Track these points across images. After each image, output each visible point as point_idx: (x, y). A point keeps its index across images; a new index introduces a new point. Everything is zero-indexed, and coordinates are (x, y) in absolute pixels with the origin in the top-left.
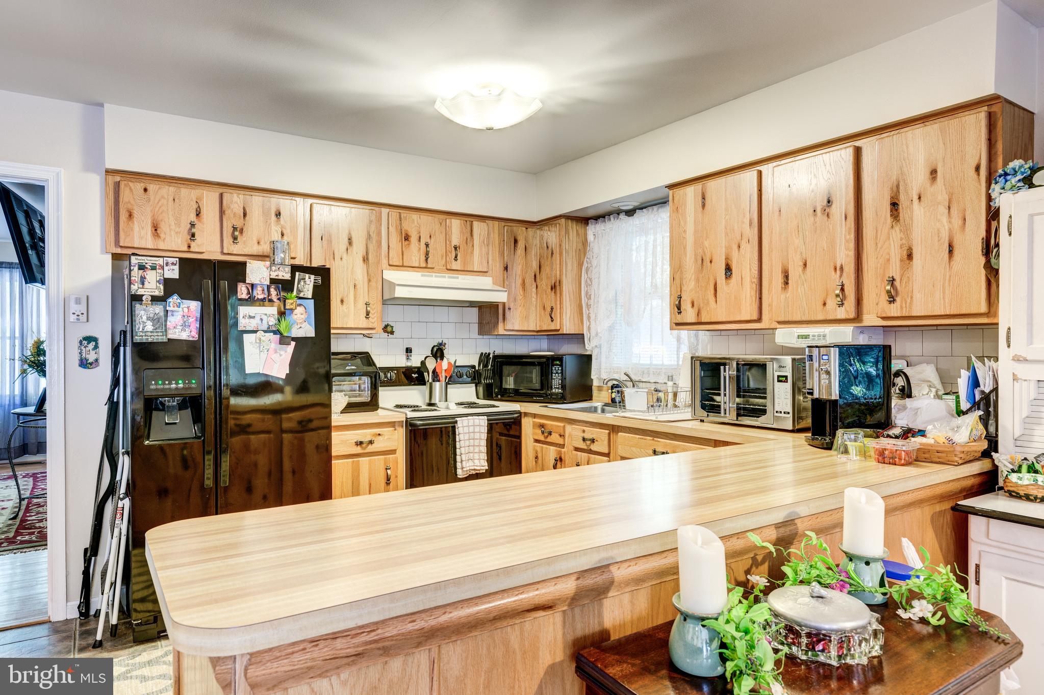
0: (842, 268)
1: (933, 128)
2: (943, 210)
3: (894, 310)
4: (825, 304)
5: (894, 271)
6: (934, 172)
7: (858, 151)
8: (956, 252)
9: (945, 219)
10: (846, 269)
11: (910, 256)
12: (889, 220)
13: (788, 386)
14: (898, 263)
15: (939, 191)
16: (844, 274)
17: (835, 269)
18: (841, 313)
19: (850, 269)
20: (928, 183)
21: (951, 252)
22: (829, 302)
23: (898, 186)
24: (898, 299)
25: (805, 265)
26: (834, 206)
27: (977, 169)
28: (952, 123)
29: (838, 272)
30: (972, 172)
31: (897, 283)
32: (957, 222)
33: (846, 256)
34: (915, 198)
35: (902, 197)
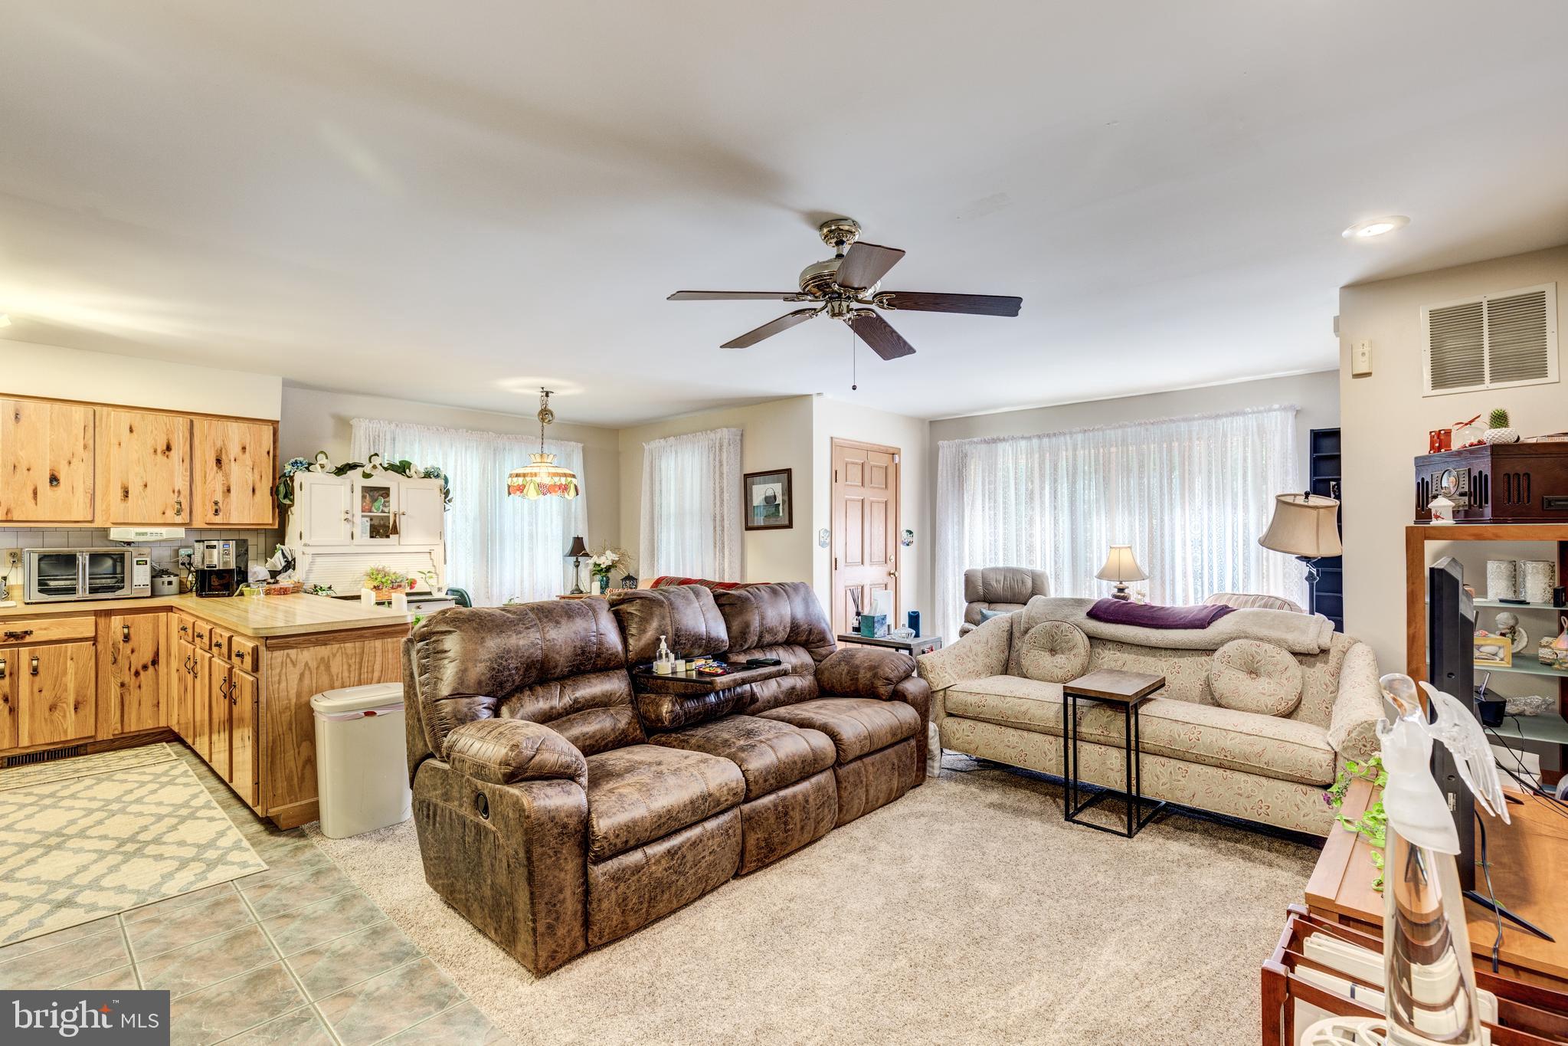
0: (179, 492)
1: (244, 426)
2: (249, 469)
3: (218, 519)
4: (164, 513)
5: (219, 497)
6: (244, 448)
7: (192, 422)
8: (257, 491)
9: (250, 474)
10: (182, 492)
11: (229, 491)
12: (215, 468)
13: (148, 567)
14: (221, 494)
15: (247, 458)
16: (181, 496)
17: (174, 492)
18: (178, 519)
19: (186, 492)
20: (241, 454)
21: (254, 490)
22: (167, 512)
23: (221, 451)
24: (221, 514)
25: (146, 486)
26: (172, 452)
27: (268, 453)
28: (255, 427)
29: (176, 494)
30: (266, 454)
31: (220, 504)
32: (257, 477)
33: (181, 483)
34: (233, 459)
35: (224, 457)
